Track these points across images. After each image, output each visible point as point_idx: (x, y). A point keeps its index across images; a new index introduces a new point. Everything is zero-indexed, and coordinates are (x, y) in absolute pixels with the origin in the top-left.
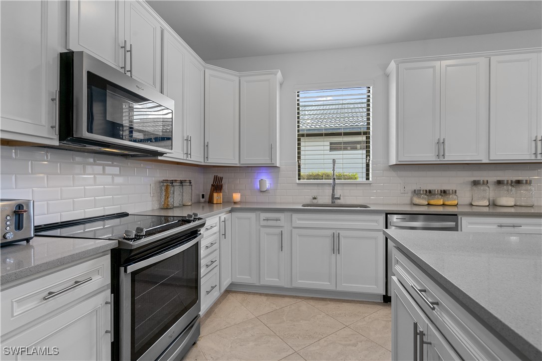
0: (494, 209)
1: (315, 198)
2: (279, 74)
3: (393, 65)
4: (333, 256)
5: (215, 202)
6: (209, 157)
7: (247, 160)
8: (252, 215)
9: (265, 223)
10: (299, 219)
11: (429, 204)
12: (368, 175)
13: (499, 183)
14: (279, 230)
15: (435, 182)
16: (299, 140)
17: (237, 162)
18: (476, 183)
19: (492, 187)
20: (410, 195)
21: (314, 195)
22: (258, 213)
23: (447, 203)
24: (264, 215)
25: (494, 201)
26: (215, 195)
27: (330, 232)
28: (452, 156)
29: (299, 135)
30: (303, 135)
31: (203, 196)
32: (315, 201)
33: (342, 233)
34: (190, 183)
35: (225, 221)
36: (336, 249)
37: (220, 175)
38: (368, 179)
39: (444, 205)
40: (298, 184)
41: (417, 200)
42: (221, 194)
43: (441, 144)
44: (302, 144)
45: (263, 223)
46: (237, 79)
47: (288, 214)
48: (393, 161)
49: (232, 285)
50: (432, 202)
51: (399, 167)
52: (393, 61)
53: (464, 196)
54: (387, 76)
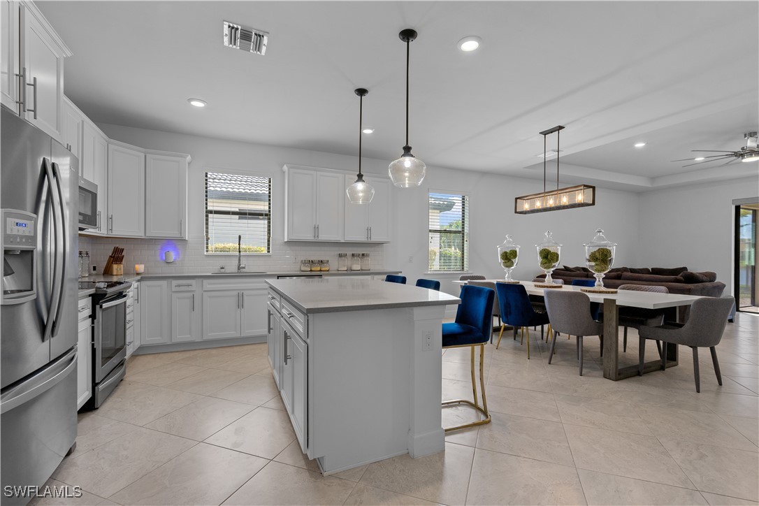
0: (350, 272)
1: (222, 268)
2: (189, 158)
3: (285, 168)
4: (238, 311)
5: (115, 273)
6: (113, 229)
7: (153, 232)
8: (164, 283)
9: (178, 289)
10: (209, 284)
11: (311, 271)
12: (269, 248)
13: (353, 255)
14: (191, 294)
15: (316, 255)
16: (207, 216)
17: (143, 235)
18: (340, 256)
19: (349, 257)
20: (299, 264)
21: (222, 265)
22: (170, 280)
23: (323, 269)
24: (175, 282)
25: (351, 268)
26: (115, 266)
27: (235, 293)
28: (323, 237)
29: (207, 212)
30: (211, 212)
31: (94, 268)
32: (223, 270)
33: (245, 293)
34: (87, 254)
35: (137, 288)
36: (240, 305)
37: (121, 247)
38: (268, 252)
39: (321, 271)
40: (206, 256)
41: (303, 268)
42: (122, 266)
43: (316, 228)
44: (210, 220)
45: (174, 289)
46: (143, 155)
47: (200, 280)
48: (286, 240)
49: (141, 348)
50: (313, 269)
51: (290, 243)
52: (285, 166)
53: (334, 264)
54: (284, 172)
